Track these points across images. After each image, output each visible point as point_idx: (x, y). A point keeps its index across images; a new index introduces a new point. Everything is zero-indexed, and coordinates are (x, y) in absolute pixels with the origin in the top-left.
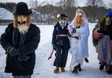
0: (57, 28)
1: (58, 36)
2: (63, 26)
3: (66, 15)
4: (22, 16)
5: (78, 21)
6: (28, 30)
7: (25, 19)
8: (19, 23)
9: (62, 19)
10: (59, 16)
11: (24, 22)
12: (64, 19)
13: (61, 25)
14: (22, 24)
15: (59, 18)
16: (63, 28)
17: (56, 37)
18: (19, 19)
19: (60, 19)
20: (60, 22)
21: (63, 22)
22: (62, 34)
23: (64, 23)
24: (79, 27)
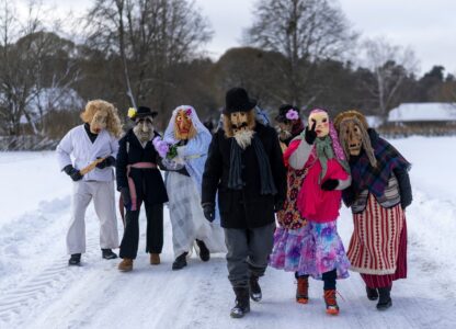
0: (128, 144)
1: (132, 168)
2: (143, 140)
3: (152, 111)
4: (239, 114)
5: (181, 125)
6: (252, 140)
7: (243, 119)
8: (234, 127)
9: (141, 121)
10: (132, 112)
11: (244, 125)
12: (148, 121)
13: (139, 137)
14: (240, 128)
15: (134, 119)
16: (144, 145)
17: (126, 170)
18: (234, 120)
19: (137, 120)
20: (135, 129)
21: (145, 129)
22: (140, 161)
23: (148, 133)
24: (186, 142)
